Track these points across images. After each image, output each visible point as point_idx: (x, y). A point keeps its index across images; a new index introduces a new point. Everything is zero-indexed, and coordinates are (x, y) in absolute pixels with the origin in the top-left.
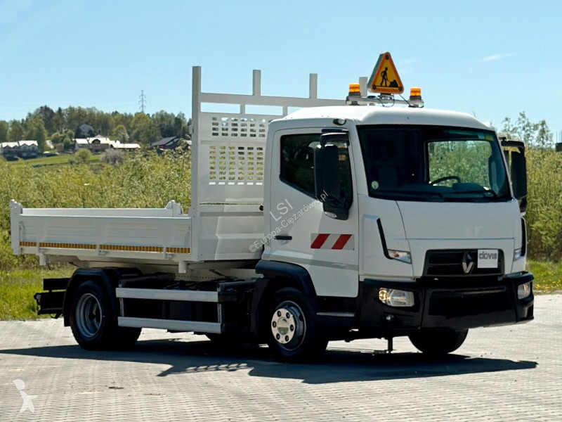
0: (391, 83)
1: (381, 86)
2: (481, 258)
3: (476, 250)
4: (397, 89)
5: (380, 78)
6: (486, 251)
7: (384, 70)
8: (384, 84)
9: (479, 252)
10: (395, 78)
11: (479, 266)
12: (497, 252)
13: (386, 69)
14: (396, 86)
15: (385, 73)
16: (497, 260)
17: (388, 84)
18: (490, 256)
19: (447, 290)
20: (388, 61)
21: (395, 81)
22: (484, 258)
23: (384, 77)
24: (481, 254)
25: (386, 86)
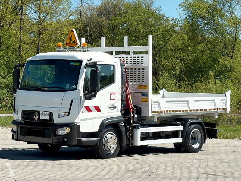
0: (73, 42)
1: (69, 43)
2: (41, 115)
3: (40, 111)
4: (75, 44)
5: (69, 40)
6: (43, 112)
7: (70, 36)
8: (70, 43)
9: (41, 112)
10: (75, 40)
11: (41, 118)
12: (49, 113)
13: (72, 36)
14: (75, 43)
15: (71, 38)
16: (49, 116)
17: (72, 42)
18: (45, 114)
19: (27, 126)
20: (72, 33)
21: (74, 41)
22: (43, 115)
23: (70, 40)
24: (41, 113)
25: (71, 43)
